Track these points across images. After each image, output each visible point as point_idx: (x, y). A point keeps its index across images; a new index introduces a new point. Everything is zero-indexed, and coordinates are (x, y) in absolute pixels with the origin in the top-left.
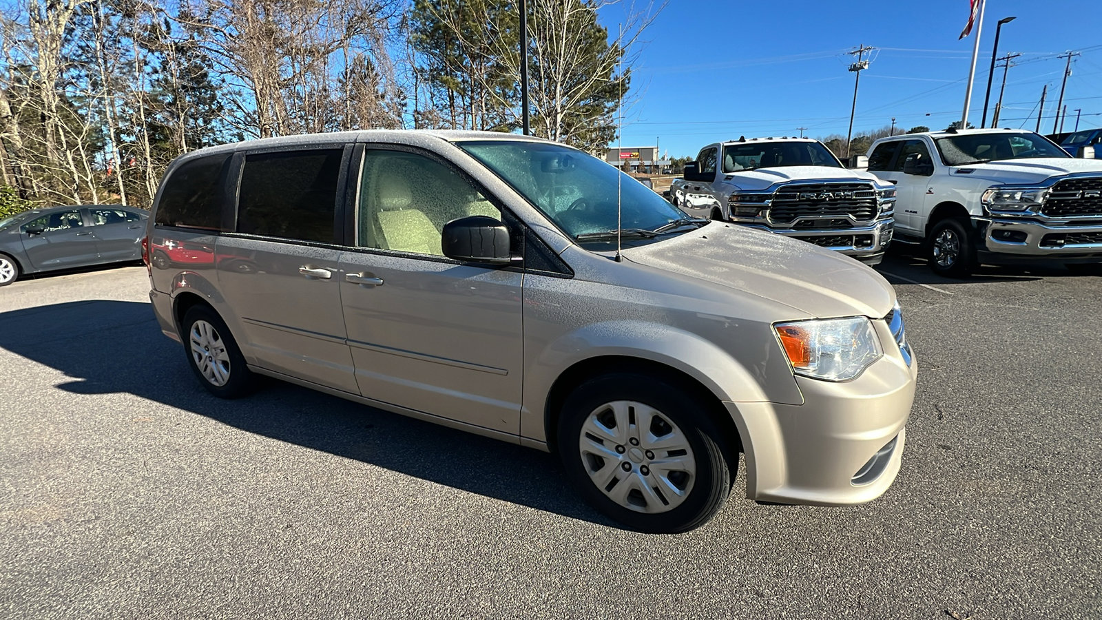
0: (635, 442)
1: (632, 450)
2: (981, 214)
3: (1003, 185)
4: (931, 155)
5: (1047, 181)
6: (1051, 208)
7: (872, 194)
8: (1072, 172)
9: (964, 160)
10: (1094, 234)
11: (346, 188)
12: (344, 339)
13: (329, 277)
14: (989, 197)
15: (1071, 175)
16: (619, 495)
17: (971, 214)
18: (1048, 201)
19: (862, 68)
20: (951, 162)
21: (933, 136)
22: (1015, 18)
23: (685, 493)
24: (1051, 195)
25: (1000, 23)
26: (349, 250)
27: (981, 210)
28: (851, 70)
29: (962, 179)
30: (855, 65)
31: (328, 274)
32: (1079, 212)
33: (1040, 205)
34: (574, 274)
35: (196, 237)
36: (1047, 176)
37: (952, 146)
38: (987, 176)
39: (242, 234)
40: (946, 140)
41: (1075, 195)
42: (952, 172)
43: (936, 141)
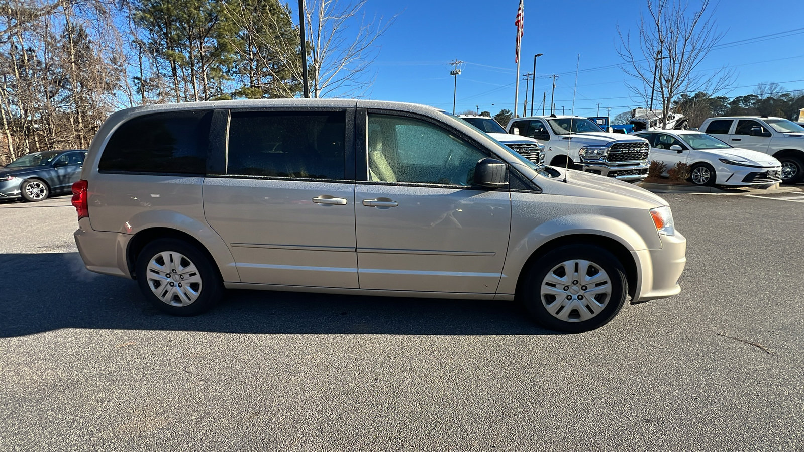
0: (576, 282)
1: (573, 288)
2: (580, 161)
3: (590, 146)
4: (547, 129)
5: (608, 144)
6: (611, 158)
7: (537, 150)
8: (617, 139)
9: (564, 132)
10: (626, 171)
11: (355, 140)
12: (354, 248)
13: (345, 203)
14: (583, 152)
15: (617, 141)
16: (563, 316)
17: (574, 161)
18: (609, 154)
19: (458, 74)
20: (558, 133)
21: (546, 118)
22: (542, 54)
23: (604, 305)
24: (610, 151)
25: (536, 56)
26: (363, 184)
27: (579, 159)
28: (451, 74)
29: (565, 142)
30: (454, 72)
31: (344, 201)
32: (621, 160)
33: (606, 156)
34: (542, 191)
35: (171, 179)
36: (608, 141)
37: (556, 125)
38: (579, 141)
39: (236, 175)
40: (552, 121)
41: (618, 151)
42: (561, 139)
43: (548, 121)
